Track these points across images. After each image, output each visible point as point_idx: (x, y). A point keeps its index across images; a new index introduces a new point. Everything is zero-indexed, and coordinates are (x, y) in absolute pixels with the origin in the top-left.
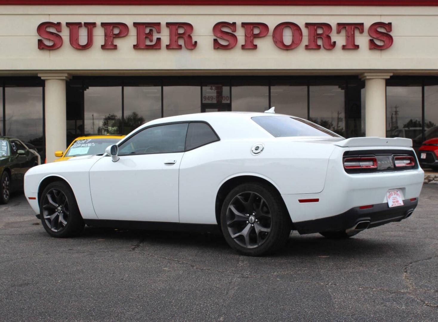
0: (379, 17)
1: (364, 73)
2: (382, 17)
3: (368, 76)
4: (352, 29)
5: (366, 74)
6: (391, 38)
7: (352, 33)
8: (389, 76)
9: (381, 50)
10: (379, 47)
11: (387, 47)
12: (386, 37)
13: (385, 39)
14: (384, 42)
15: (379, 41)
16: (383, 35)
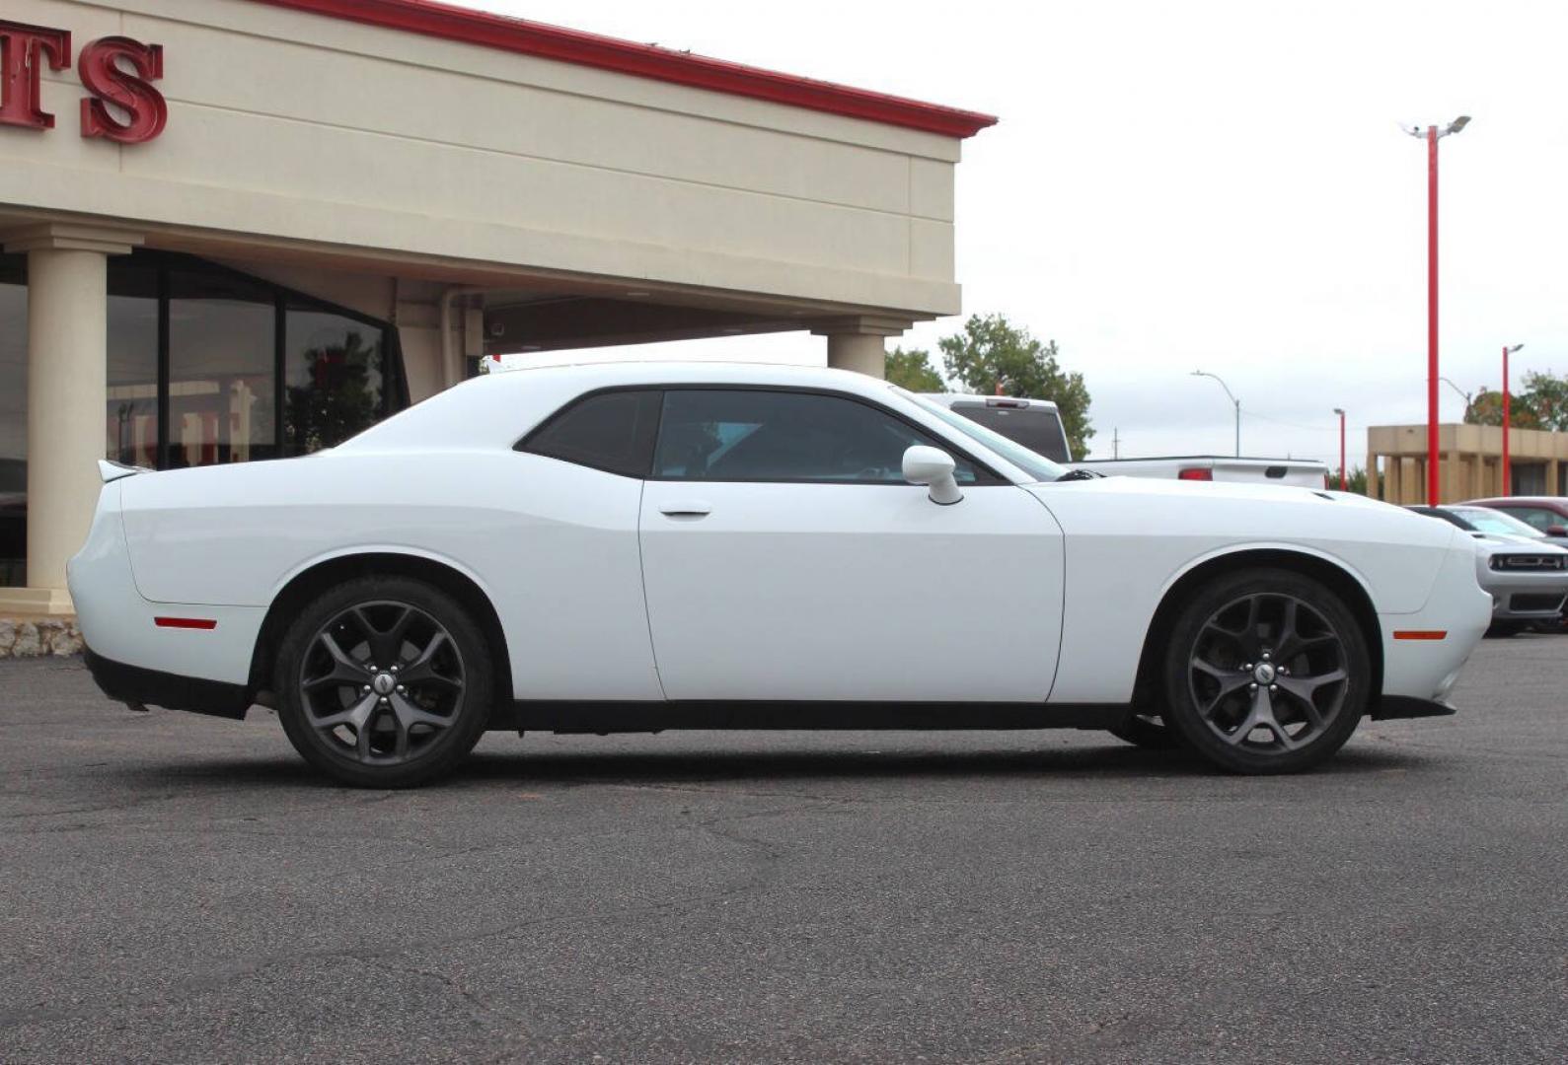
0: (117, 16)
1: (48, 224)
2: (128, 20)
3: (61, 238)
4: (25, 51)
5: (55, 231)
6: (157, 106)
7: (28, 64)
8: (129, 245)
9: (121, 144)
10: (116, 133)
11: (140, 136)
12: (140, 94)
13: (136, 103)
14: (134, 115)
15: (117, 109)
16: (128, 87)
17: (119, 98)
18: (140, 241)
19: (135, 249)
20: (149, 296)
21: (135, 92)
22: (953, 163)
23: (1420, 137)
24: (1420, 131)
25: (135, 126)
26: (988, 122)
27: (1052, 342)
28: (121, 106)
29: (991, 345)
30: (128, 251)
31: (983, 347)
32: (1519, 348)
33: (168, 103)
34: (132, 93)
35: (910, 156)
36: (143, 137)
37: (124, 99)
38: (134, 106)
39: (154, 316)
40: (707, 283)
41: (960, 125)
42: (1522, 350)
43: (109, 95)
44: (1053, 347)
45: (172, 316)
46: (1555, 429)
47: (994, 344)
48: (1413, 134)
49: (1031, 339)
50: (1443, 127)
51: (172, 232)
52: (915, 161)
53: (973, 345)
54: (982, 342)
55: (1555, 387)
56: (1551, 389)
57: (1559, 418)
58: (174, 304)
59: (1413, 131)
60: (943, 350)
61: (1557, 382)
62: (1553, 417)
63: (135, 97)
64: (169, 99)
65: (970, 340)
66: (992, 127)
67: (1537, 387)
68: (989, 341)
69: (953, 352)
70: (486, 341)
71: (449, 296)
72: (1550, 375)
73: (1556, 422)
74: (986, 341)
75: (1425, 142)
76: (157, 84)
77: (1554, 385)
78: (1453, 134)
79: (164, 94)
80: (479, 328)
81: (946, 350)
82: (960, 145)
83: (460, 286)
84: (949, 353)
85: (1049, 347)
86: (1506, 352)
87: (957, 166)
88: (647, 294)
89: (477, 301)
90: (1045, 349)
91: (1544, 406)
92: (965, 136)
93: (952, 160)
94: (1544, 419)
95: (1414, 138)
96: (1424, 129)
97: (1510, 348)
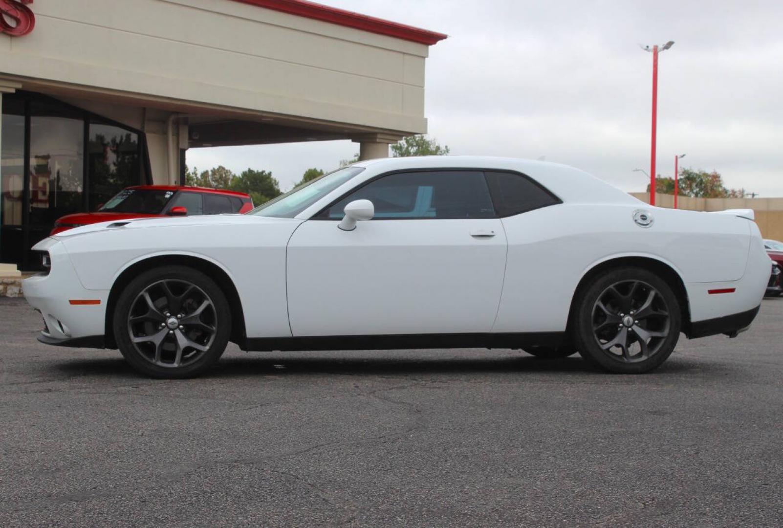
6: (30, 17)
8: (14, 88)
9: (11, 36)
10: (9, 31)
11: (20, 32)
12: (21, 11)
13: (19, 15)
14: (18, 21)
15: (9, 18)
16: (16, 7)
17: (10, 13)
18: (20, 86)
19: (17, 90)
20: (21, 115)
21: (19, 10)
22: (424, 58)
23: (649, 51)
24: (650, 48)
25: (18, 27)
26: (442, 37)
27: (446, 147)
28: (11, 16)
29: (417, 148)
30: (13, 91)
31: (412, 149)
32: (683, 156)
33: (36, 16)
34: (17, 10)
35: (404, 53)
36: (22, 33)
37: (13, 13)
38: (18, 17)
39: (23, 124)
40: (303, 115)
41: (428, 38)
42: (685, 157)
43: (5, 11)
44: (447, 149)
45: (32, 125)
46: (693, 196)
47: (418, 148)
48: (646, 49)
49: (437, 145)
50: (661, 46)
51: (35, 82)
52: (406, 57)
53: (407, 148)
54: (412, 146)
55: (693, 176)
56: (691, 176)
57: (695, 191)
58: (33, 119)
59: (646, 48)
60: (393, 150)
61: (695, 173)
62: (692, 190)
63: (18, 12)
64: (37, 14)
65: (406, 146)
66: (444, 40)
67: (684, 175)
68: (416, 146)
69: (398, 151)
70: (190, 141)
71: (172, 118)
72: (690, 169)
73: (693, 193)
74: (414, 146)
75: (651, 54)
76: (29, 6)
77: (692, 174)
78: (666, 50)
79: (33, 11)
80: (186, 135)
81: (394, 150)
82: (428, 48)
83: (177, 113)
84: (396, 151)
85: (445, 149)
86: (677, 158)
87: (426, 59)
88: (272, 120)
89: (186, 121)
90: (443, 150)
91: (688, 185)
92: (431, 44)
93: (424, 56)
94: (687, 191)
95: (646, 52)
96: (651, 47)
97: (679, 156)
